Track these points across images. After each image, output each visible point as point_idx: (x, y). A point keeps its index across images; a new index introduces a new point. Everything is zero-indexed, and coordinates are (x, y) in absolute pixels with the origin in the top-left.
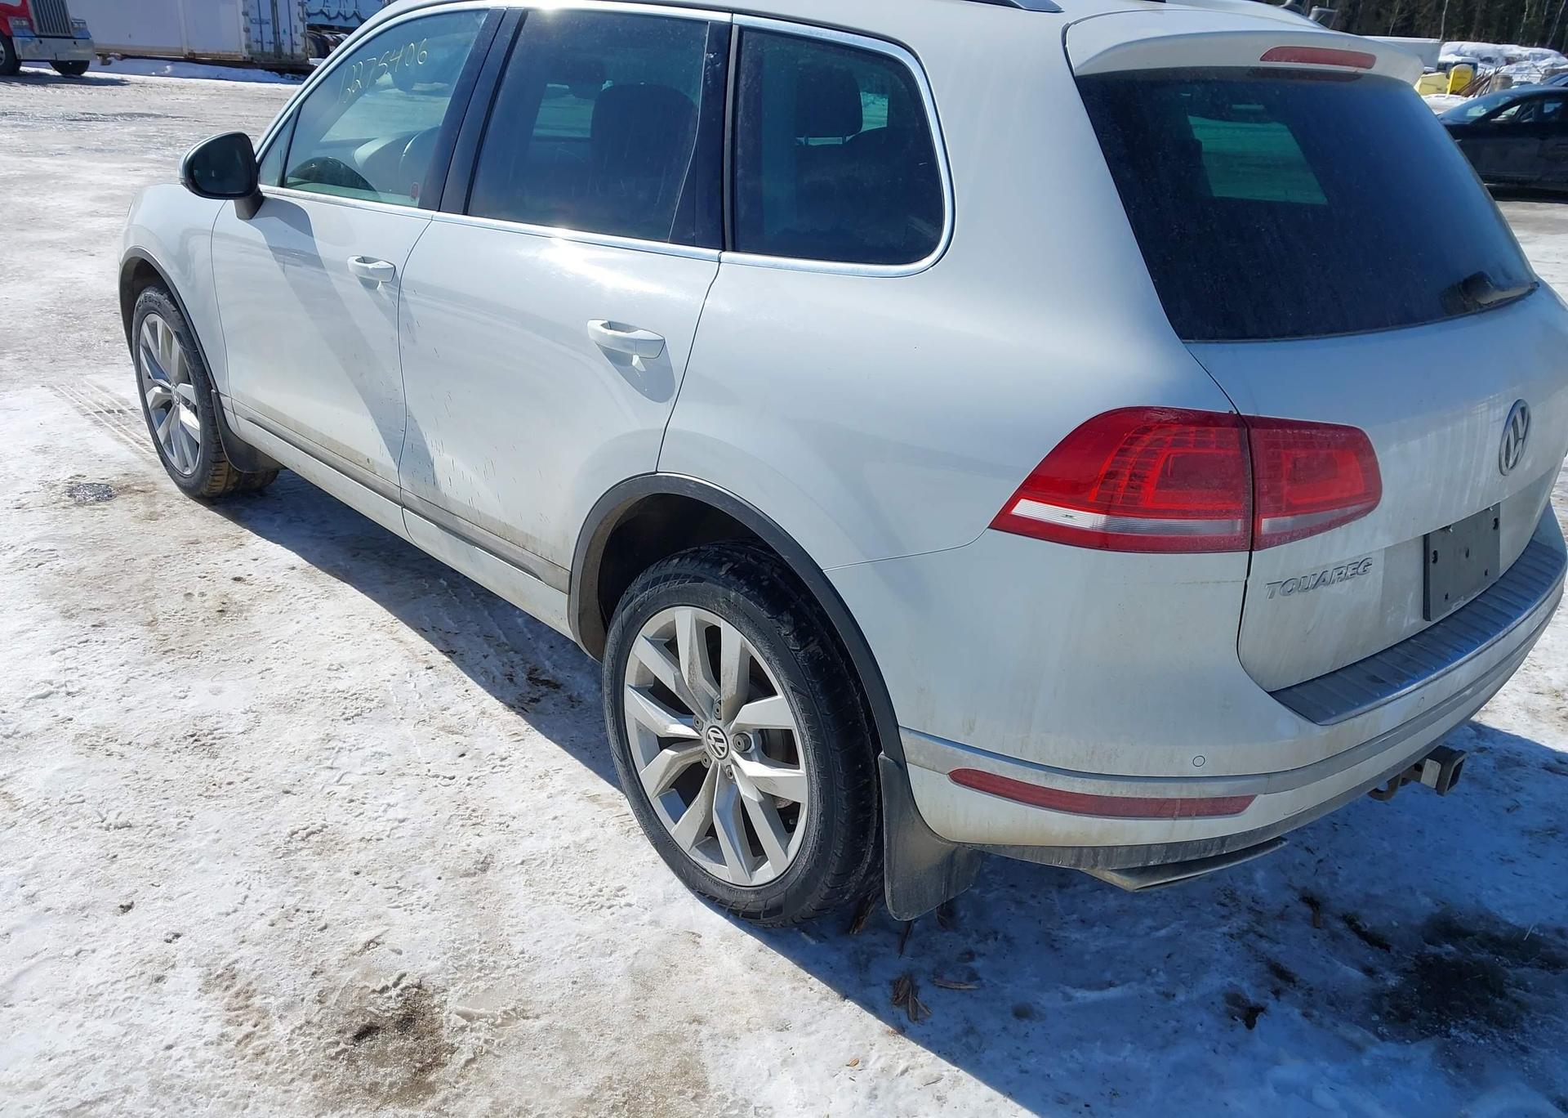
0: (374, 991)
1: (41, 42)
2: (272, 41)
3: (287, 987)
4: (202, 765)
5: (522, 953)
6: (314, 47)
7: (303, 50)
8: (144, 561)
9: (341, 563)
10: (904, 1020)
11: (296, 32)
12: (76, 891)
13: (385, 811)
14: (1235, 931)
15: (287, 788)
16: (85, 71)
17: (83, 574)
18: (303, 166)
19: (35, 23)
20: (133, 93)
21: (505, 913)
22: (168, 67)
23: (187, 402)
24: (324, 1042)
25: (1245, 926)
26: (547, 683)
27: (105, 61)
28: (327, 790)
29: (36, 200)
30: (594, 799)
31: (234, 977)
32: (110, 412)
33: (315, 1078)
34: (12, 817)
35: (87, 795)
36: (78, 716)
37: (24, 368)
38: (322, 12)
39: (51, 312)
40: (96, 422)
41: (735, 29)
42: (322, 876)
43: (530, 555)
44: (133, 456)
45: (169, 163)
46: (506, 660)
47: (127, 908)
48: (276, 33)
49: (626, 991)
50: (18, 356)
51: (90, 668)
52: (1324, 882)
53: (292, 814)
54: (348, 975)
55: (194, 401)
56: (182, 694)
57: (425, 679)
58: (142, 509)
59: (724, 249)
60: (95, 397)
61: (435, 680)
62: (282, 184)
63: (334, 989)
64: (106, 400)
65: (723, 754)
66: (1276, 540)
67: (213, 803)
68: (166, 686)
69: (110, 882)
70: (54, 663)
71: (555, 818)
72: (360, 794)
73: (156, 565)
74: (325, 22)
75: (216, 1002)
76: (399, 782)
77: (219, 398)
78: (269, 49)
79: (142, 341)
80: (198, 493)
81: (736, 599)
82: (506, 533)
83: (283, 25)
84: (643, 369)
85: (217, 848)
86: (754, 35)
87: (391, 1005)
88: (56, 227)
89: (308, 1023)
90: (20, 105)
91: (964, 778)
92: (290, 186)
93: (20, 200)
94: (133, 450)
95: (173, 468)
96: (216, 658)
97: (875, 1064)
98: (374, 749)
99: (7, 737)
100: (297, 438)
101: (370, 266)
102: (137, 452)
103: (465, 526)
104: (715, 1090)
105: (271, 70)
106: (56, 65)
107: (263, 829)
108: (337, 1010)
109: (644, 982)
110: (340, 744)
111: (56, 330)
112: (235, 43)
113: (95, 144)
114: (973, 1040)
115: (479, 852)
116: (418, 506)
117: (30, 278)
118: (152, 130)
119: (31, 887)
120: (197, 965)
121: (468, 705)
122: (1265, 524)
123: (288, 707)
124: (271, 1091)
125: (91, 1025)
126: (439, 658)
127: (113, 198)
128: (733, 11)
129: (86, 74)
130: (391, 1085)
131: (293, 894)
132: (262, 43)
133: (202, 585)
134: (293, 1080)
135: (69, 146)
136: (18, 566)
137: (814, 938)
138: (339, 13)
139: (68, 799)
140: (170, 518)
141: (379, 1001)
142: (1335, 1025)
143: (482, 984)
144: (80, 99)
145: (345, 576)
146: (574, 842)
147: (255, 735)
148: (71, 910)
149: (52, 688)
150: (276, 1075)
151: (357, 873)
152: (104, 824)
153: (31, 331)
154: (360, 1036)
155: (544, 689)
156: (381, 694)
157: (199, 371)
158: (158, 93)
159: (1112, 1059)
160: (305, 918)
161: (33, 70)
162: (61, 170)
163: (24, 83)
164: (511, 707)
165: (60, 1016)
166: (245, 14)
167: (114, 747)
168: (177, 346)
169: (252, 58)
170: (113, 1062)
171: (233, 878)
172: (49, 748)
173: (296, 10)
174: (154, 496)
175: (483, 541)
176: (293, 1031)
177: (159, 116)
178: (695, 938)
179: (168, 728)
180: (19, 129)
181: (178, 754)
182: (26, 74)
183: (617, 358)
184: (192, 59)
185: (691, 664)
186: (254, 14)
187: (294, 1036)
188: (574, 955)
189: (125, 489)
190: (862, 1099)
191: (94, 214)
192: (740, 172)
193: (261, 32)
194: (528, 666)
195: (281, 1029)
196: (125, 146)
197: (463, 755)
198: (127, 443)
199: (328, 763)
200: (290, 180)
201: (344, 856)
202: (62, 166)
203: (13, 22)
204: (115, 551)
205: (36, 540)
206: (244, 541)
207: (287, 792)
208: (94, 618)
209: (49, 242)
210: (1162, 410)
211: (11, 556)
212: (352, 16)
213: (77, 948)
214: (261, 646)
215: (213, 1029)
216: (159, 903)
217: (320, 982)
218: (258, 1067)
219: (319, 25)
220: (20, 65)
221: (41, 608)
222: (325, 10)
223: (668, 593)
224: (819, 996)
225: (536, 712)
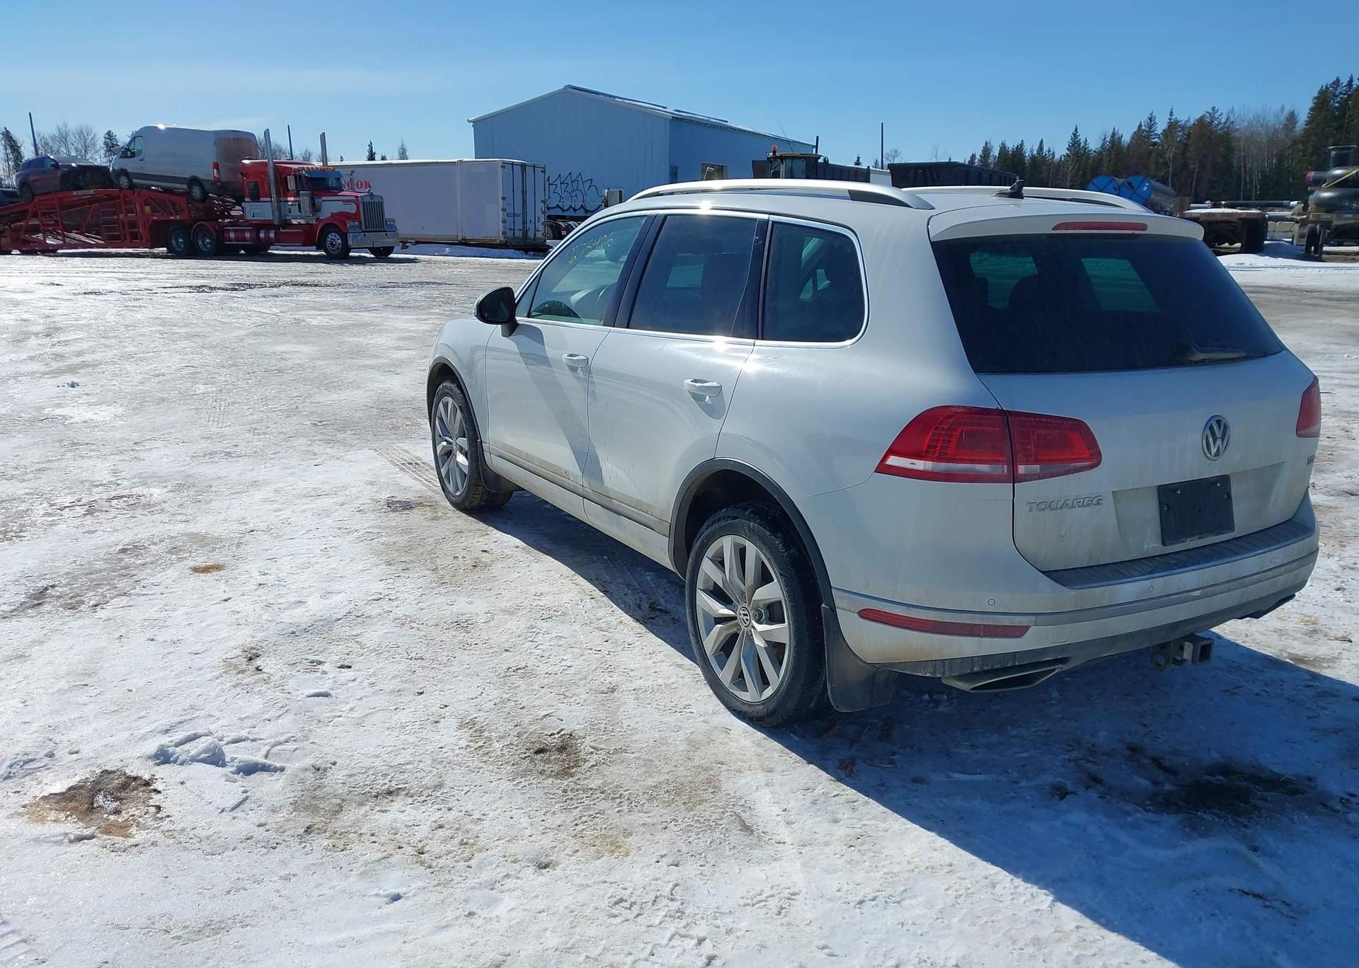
0: (547, 735)
1: (365, 235)
2: (521, 228)
3: (502, 729)
4: (461, 636)
5: (629, 726)
6: (550, 232)
7: (543, 234)
8: (431, 540)
9: (546, 546)
10: (843, 776)
11: (539, 221)
12: (395, 684)
13: (560, 662)
14: (1072, 758)
15: (507, 649)
16: (391, 253)
17: (396, 544)
18: (541, 305)
19: (363, 224)
20: (423, 268)
21: (621, 710)
22: (447, 249)
23: (461, 450)
24: (518, 752)
25: (1081, 756)
26: (661, 610)
27: (405, 246)
28: (529, 651)
29: (361, 339)
30: (680, 666)
31: (474, 724)
32: (409, 464)
33: (513, 765)
34: (361, 651)
35: (400, 645)
36: (395, 610)
37: (358, 439)
38: (558, 206)
39: (373, 407)
40: (402, 469)
41: (770, 223)
42: (523, 687)
43: (650, 516)
44: (424, 488)
45: (447, 315)
46: (637, 597)
47: (421, 693)
48: (524, 222)
49: (683, 747)
50: (353, 432)
51: (401, 589)
52: (1147, 741)
53: (510, 660)
54: (532, 728)
55: (466, 448)
56: (451, 603)
57: (589, 604)
58: (429, 515)
59: (758, 339)
60: (401, 456)
61: (595, 604)
62: (529, 316)
63: (526, 732)
64: (407, 457)
65: (748, 623)
66: (1028, 478)
67: (466, 652)
68: (442, 599)
69: (412, 682)
70: (382, 585)
71: (655, 672)
72: (547, 654)
73: (437, 542)
74: (560, 213)
75: (466, 734)
76: (569, 650)
77: (482, 445)
78: (519, 234)
79: (438, 414)
80: (462, 507)
81: (754, 526)
82: (638, 504)
83: (530, 217)
84: (710, 403)
85: (467, 671)
86: (780, 226)
87: (556, 740)
88: (375, 356)
89: (511, 744)
90: (348, 278)
91: (867, 614)
92: (533, 317)
93: (351, 339)
94: (424, 484)
95: (449, 492)
96: (471, 587)
97: (819, 790)
98: (557, 634)
99: (358, 617)
100: (526, 464)
101: (574, 358)
102: (426, 486)
103: (615, 504)
104: (724, 791)
105: (518, 250)
106: (372, 250)
107: (493, 665)
108: (526, 740)
109: (694, 745)
110: (538, 631)
111: (376, 418)
112: (495, 231)
113: (398, 303)
114: (882, 789)
115: (610, 683)
116: (592, 496)
117: (359, 388)
118: (436, 293)
119: (373, 680)
120: (456, 717)
121: (613, 619)
122: (1022, 469)
123: (510, 612)
124: (491, 767)
125: (402, 737)
126: (598, 593)
127: (410, 338)
128: (770, 214)
129: (391, 256)
130: (552, 771)
131: (508, 693)
132: (514, 230)
133: (464, 553)
134: (502, 765)
135: (381, 305)
136: (360, 540)
137: (798, 736)
138: (571, 206)
139: (390, 645)
140: (446, 519)
141: (549, 739)
142: (1118, 802)
143: (604, 737)
144: (387, 273)
145: (548, 552)
146: (665, 683)
147: (491, 624)
148: (392, 692)
149: (381, 596)
150: (493, 762)
151: (542, 688)
152: (410, 657)
153: (361, 418)
154: (537, 752)
155: (658, 613)
156: (563, 609)
157: (471, 430)
158: (440, 268)
159: (966, 805)
160: (513, 703)
161: (357, 254)
162: (375, 320)
163: (351, 264)
164: (638, 620)
165: (387, 732)
166: (504, 210)
167: (414, 625)
168: (459, 414)
169: (506, 242)
170: (414, 750)
171: (476, 685)
172: (380, 623)
173: (540, 205)
174: (436, 508)
175: (625, 512)
176: (503, 746)
177: (441, 283)
178: (727, 730)
179: (443, 618)
180: (349, 294)
181: (448, 630)
182: (352, 257)
183: (698, 398)
184: (465, 243)
185: (730, 569)
186: (510, 210)
187: (504, 748)
188: (656, 730)
189: (420, 504)
190: (807, 803)
191: (398, 348)
192: (767, 298)
193: (514, 223)
194: (651, 601)
195: (497, 745)
196: (418, 304)
197: (607, 641)
198: (421, 481)
199: (531, 639)
200: (533, 314)
201: (536, 680)
202: (377, 317)
203: (349, 224)
204: (414, 535)
205: (369, 528)
206: (489, 532)
207: (507, 651)
208: (403, 566)
209: (370, 365)
210: (958, 407)
211: (356, 534)
212: (580, 208)
213: (395, 707)
214: (497, 582)
215: (463, 743)
216: (437, 693)
217: (519, 729)
218: (485, 758)
219: (556, 216)
220: (350, 252)
221: (374, 560)
222: (561, 205)
223: (720, 528)
224: (794, 761)
225: (651, 623)
